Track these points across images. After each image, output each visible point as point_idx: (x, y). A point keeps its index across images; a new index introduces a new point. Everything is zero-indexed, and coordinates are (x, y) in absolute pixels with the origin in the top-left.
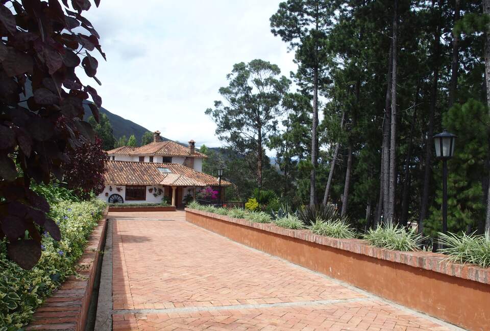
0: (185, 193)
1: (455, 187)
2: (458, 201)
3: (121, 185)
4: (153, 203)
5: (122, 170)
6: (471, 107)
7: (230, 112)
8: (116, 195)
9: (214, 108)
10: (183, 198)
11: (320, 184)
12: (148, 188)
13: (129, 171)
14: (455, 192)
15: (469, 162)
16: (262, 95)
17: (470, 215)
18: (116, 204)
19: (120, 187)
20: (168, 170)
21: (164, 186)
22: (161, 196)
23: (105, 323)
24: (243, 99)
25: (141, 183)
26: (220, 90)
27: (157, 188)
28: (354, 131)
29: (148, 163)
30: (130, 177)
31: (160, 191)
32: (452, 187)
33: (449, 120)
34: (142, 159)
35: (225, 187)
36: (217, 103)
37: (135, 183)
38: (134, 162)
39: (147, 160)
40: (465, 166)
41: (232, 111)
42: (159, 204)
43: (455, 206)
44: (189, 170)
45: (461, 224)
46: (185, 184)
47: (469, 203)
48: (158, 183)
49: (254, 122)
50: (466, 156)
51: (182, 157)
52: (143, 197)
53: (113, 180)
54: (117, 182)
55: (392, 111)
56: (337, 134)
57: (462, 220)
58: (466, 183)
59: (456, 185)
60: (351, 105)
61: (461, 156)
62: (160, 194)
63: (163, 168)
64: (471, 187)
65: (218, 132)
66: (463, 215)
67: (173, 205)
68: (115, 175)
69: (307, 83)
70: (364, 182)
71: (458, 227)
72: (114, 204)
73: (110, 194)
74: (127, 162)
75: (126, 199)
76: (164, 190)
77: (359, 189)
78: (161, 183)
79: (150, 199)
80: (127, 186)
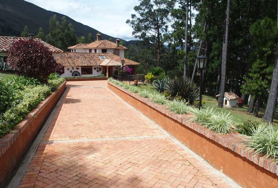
0: (114, 70)
1: (259, 67)
2: (260, 75)
3: (78, 66)
4: (96, 76)
5: (78, 58)
6: (266, 22)
7: (141, 21)
8: (76, 71)
9: (131, 19)
10: (113, 72)
11: (191, 63)
12: (93, 67)
13: (83, 58)
14: (259, 70)
15: (268, 52)
16: (159, 10)
17: (267, 83)
18: (76, 77)
19: (78, 67)
20: (105, 57)
21: (102, 66)
22: (101, 72)
23: (35, 147)
24: (148, 13)
25: (89, 65)
26: (134, 8)
27: (98, 67)
28: (209, 32)
29: (93, 53)
30: (83, 61)
31: (100, 69)
32: (258, 67)
33: (253, 30)
34: (90, 50)
35: (136, 66)
36: (133, 16)
37: (86, 65)
38: (85, 53)
39: (93, 51)
40: (266, 55)
41: (142, 20)
42: (100, 76)
43: (258, 78)
44: (116, 57)
45: (261, 88)
46: (114, 65)
47: (266, 76)
48: (99, 64)
49: (155, 26)
50: (267, 49)
51: (113, 49)
52: (91, 73)
53: (74, 63)
54: (76, 65)
55: (227, 22)
56: (199, 35)
57: (262, 85)
58: (266, 64)
59: (260, 66)
60: (207, 17)
61: (264, 49)
62: (100, 70)
63: (101, 56)
64: (268, 67)
65: (133, 33)
66: (263, 83)
67: (107, 76)
68: (75, 60)
69: (185, 2)
70: (215, 62)
71: (259, 89)
72: (75, 77)
73: (73, 71)
74: (81, 53)
75: (82, 74)
76: (102, 68)
77: (212, 66)
78: (101, 65)
79: (95, 73)
80: (81, 66)
